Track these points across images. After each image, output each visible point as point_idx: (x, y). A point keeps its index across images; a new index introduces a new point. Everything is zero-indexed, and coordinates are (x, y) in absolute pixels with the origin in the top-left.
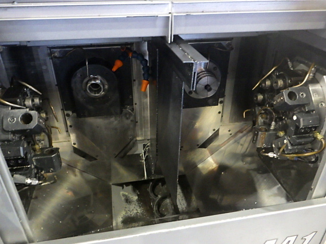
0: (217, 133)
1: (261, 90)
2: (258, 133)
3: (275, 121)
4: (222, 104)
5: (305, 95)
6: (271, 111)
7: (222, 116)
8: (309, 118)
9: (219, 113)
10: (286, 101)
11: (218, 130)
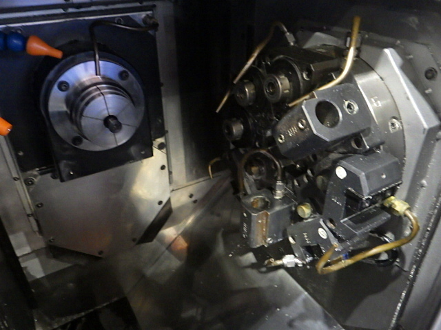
0: (167, 208)
1: (236, 110)
2: (249, 216)
3: (284, 180)
4: (164, 150)
5: (356, 108)
6: (269, 155)
7: (170, 173)
8: (379, 166)
9: (163, 168)
10: (315, 132)
11: (169, 201)
